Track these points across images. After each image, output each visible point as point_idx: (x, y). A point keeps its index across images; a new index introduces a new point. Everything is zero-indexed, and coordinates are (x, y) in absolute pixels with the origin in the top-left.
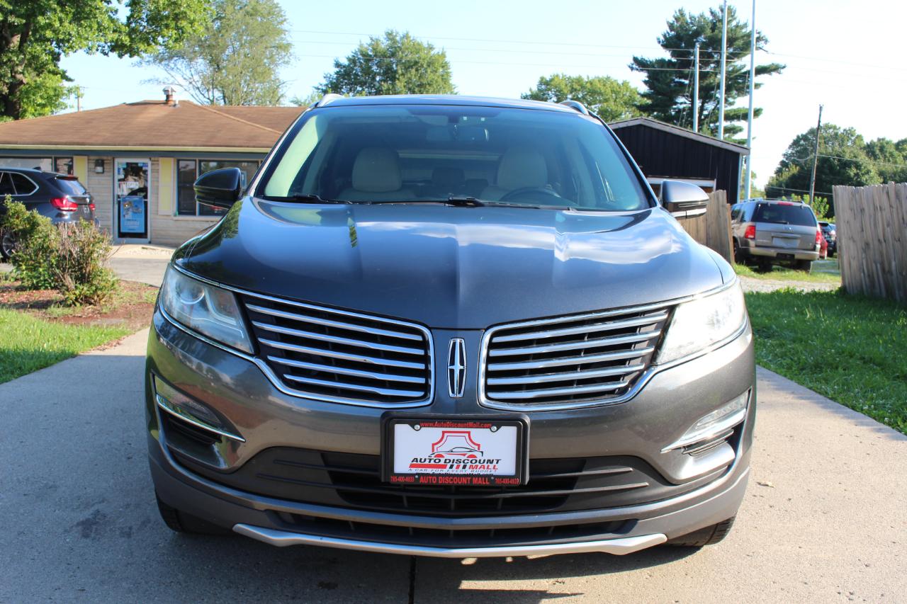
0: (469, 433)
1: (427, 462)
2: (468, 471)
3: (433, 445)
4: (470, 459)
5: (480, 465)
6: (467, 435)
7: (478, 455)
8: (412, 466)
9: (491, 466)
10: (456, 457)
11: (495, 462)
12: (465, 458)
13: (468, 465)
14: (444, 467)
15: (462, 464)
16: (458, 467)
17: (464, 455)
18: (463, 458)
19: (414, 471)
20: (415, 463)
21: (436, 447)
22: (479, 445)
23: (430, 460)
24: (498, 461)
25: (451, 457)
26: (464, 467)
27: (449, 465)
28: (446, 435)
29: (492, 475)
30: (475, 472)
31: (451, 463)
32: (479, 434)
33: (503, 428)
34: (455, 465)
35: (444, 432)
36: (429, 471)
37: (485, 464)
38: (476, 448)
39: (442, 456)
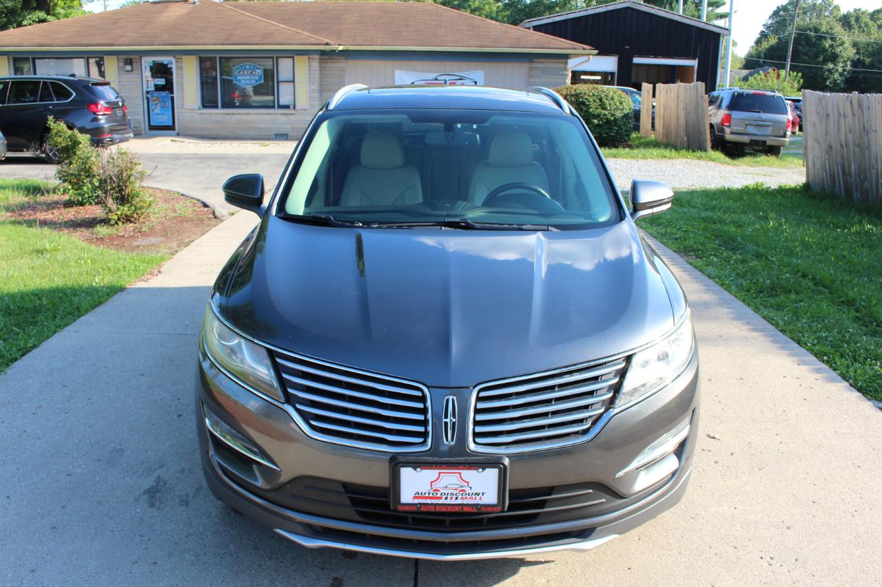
0: (460, 473)
1: (427, 495)
2: (459, 501)
3: (432, 482)
4: (461, 493)
5: (469, 497)
6: (458, 475)
7: (468, 490)
8: (415, 498)
9: (478, 497)
10: (450, 491)
11: (481, 494)
12: (457, 492)
13: (460, 497)
14: (440, 498)
15: (455, 497)
16: (451, 498)
17: (456, 489)
18: (455, 492)
19: (416, 501)
20: (417, 495)
21: (433, 484)
22: (468, 483)
23: (429, 494)
24: (483, 494)
25: (446, 492)
26: (457, 498)
27: (444, 497)
28: (442, 475)
29: (478, 504)
30: (465, 502)
31: (446, 496)
32: (468, 474)
33: (487, 470)
34: (449, 497)
35: (440, 473)
36: (429, 501)
37: (473, 496)
38: (466, 484)
39: (438, 491)
